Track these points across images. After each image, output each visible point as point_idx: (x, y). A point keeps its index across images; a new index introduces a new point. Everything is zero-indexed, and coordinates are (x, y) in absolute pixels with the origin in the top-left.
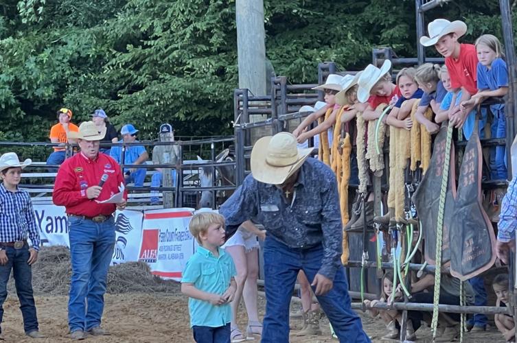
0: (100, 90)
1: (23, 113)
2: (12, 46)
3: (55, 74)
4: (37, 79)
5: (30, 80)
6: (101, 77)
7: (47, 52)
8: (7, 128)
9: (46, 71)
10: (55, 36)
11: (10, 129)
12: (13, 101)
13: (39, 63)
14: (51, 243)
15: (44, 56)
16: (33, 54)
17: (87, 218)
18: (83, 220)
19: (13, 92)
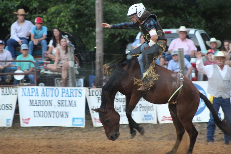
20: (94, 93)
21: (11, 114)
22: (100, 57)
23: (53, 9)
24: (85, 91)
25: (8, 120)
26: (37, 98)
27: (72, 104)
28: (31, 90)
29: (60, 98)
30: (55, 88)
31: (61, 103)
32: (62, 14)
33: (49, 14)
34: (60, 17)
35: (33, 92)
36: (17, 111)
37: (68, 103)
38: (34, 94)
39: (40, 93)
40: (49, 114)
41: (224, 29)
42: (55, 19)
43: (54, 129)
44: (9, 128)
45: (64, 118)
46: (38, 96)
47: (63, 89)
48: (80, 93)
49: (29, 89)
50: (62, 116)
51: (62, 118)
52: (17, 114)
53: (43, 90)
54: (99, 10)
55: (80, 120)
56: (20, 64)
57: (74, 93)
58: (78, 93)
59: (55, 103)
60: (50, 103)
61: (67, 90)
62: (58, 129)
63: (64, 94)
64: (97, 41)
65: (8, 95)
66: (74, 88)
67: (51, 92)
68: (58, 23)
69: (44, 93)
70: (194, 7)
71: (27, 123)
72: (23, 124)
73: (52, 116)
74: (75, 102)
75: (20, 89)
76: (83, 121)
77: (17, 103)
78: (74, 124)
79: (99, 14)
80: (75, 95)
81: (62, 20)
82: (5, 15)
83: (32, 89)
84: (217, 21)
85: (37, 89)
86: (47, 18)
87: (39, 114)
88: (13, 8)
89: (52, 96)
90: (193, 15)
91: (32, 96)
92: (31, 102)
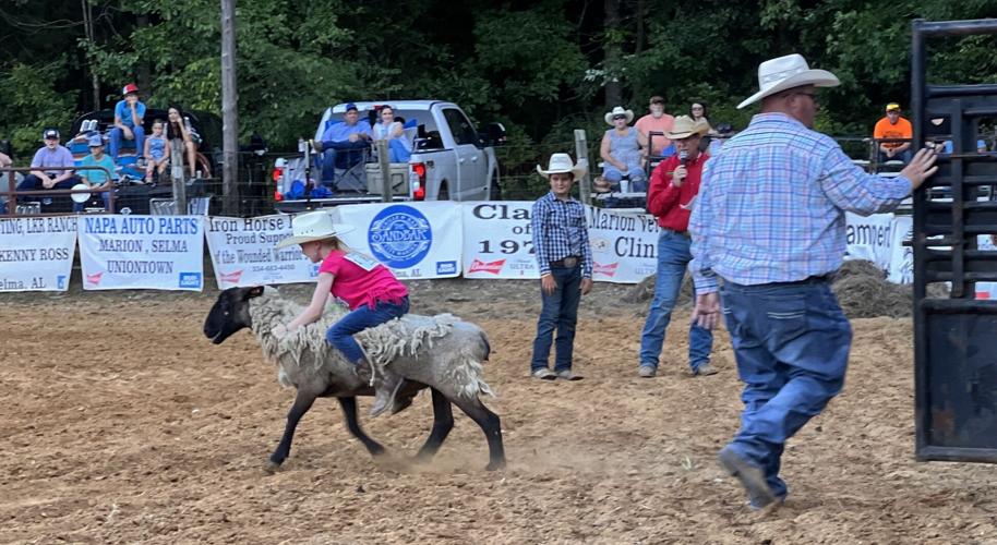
0: (957, 73)
1: (868, 101)
2: (855, 21)
3: (904, 53)
4: (882, 58)
5: (874, 60)
6: (957, 57)
7: (896, 27)
8: (849, 118)
9: (892, 49)
10: (908, 8)
11: (852, 121)
12: (855, 86)
13: (885, 40)
14: (853, 255)
15: (891, 32)
16: (880, 29)
17: (677, 232)
18: (672, 235)
19: (856, 76)
20: (220, 227)
21: (65, 268)
22: (230, 159)
23: (194, 67)
24: (202, 220)
25: (60, 278)
26: (114, 237)
27: (180, 248)
28: (101, 221)
29: (156, 236)
30: (146, 217)
31: (158, 245)
32: (210, 75)
33: (186, 74)
34: (207, 81)
35: (105, 226)
36: (77, 260)
37: (170, 245)
38: (108, 229)
39: (119, 228)
40: (137, 267)
41: (523, 99)
42: (197, 84)
43: (145, 294)
44: (63, 293)
45: (164, 274)
46: (115, 232)
47: (161, 219)
48: (194, 226)
49: (98, 220)
50: (161, 270)
51: (160, 274)
52: (76, 267)
53: (125, 220)
54: (228, 70)
55: (194, 277)
56: (87, 174)
57: (183, 226)
58: (190, 227)
59: (147, 245)
60: (138, 246)
61: (170, 220)
62: (153, 295)
63: (164, 229)
64: (225, 128)
65: (59, 231)
66: (182, 217)
67: (139, 226)
68: (202, 91)
69: (126, 227)
70: (471, 60)
71: (96, 283)
72: (87, 286)
73: (142, 270)
74: (184, 243)
75: (81, 220)
76: (199, 278)
77: (77, 244)
78: (183, 283)
79: (228, 78)
80: (184, 230)
81: (210, 86)
82: (114, 80)
83: (104, 219)
84: (510, 86)
85: (113, 220)
86: (183, 82)
87: (119, 266)
88: (125, 68)
89: (142, 232)
90: (466, 74)
91: (104, 232)
92: (104, 243)
